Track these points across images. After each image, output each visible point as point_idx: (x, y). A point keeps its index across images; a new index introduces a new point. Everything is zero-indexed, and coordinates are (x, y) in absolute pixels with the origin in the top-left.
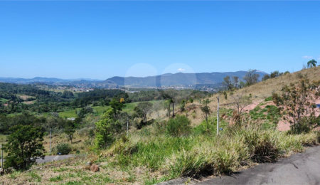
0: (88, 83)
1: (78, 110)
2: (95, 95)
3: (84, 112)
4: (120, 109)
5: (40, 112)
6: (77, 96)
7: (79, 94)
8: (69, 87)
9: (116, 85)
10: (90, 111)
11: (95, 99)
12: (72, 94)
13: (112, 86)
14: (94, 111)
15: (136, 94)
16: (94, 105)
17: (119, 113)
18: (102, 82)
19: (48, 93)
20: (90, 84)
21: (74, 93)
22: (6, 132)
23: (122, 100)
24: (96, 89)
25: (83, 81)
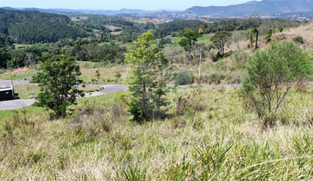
0: (168, 14)
1: (158, 40)
2: (174, 25)
3: (163, 43)
4: (195, 40)
5: (124, 42)
6: (157, 27)
7: (160, 25)
8: (150, 18)
9: (196, 15)
10: (169, 41)
11: (175, 30)
12: (153, 25)
13: (192, 17)
14: (173, 42)
15: (216, 24)
16: (173, 36)
17: (194, 44)
18: (182, 13)
19: (131, 24)
20: (170, 15)
21: (155, 24)
22: (95, 59)
23: (200, 30)
24: (175, 19)
25: (164, 12)
